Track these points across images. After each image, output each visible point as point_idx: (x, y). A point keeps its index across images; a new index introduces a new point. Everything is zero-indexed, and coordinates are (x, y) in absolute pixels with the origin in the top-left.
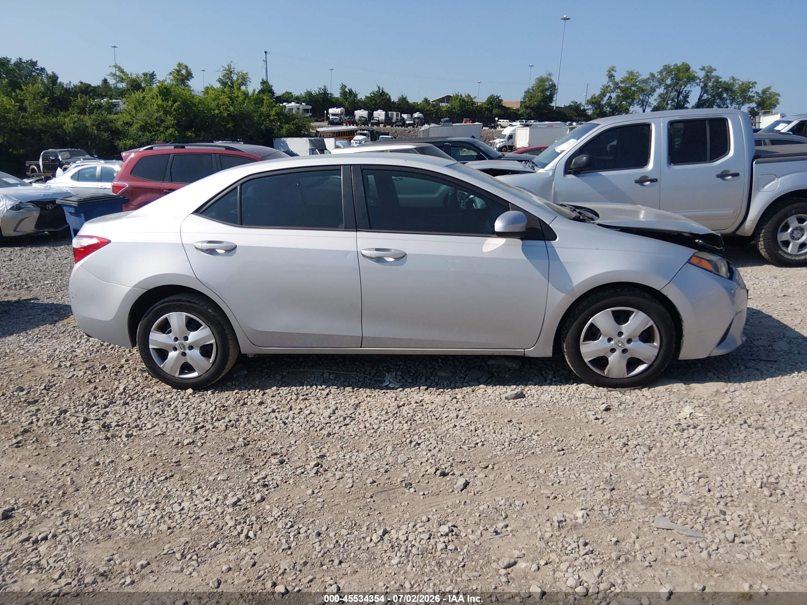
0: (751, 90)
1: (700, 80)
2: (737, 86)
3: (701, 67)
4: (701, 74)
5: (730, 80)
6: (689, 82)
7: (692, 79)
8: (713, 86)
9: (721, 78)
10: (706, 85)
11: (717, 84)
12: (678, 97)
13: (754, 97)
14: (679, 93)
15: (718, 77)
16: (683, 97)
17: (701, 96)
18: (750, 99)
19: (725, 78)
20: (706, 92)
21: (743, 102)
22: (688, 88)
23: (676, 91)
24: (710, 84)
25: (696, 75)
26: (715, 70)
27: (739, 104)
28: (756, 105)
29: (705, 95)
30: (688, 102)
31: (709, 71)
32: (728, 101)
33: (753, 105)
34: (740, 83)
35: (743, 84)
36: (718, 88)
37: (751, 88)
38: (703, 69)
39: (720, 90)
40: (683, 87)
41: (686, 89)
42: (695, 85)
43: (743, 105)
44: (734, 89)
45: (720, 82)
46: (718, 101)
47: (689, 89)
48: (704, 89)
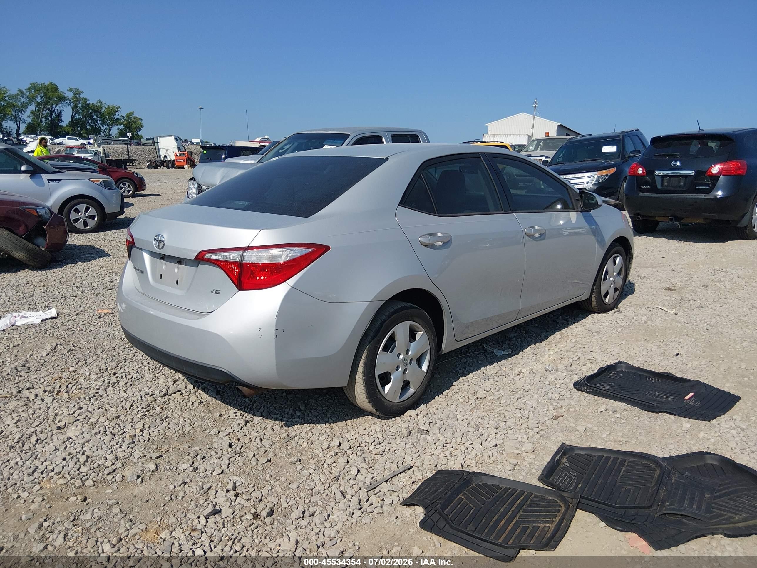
0: (117, 113)
1: (70, 100)
2: (104, 109)
3: (69, 89)
4: (70, 95)
5: (97, 103)
6: (60, 101)
7: (62, 99)
8: (83, 108)
9: (89, 100)
10: (76, 106)
11: (86, 106)
12: (51, 116)
13: (121, 120)
14: (52, 112)
15: (85, 100)
16: (56, 115)
17: (73, 117)
18: (117, 122)
19: (93, 101)
20: (77, 112)
21: (112, 124)
22: (59, 107)
23: (48, 109)
24: (80, 105)
25: (66, 96)
26: (82, 93)
27: (109, 126)
28: (124, 127)
29: (76, 115)
30: (62, 121)
31: (77, 94)
32: (99, 122)
33: (121, 127)
34: (107, 106)
35: (109, 108)
36: (88, 110)
37: (117, 111)
38: (71, 90)
39: (90, 111)
40: (54, 106)
41: (57, 108)
42: (66, 105)
43: (113, 126)
44: (102, 111)
45: (89, 104)
46: (90, 121)
47: (61, 108)
48: (75, 108)
